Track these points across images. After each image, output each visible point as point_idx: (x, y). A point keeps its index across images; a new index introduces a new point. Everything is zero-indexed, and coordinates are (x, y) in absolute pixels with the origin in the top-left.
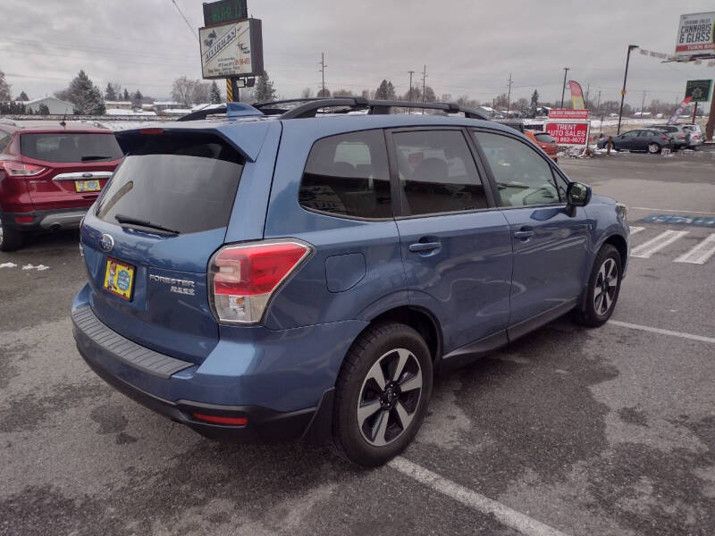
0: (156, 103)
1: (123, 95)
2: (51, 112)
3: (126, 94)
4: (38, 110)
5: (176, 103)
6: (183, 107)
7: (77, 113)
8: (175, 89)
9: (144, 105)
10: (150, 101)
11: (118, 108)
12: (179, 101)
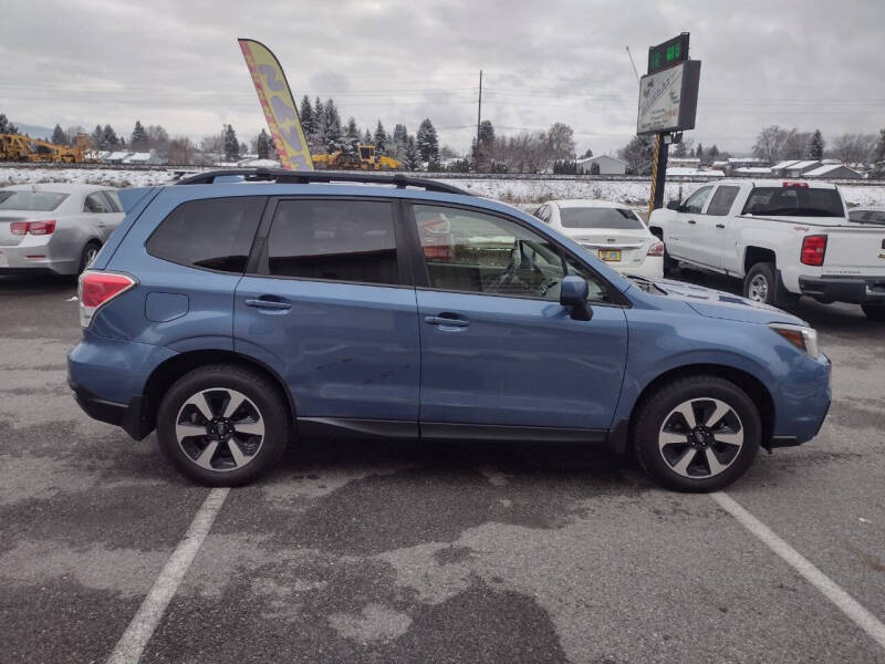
0: (731, 160)
1: (696, 151)
2: (602, 171)
3: (700, 149)
4: (589, 169)
5: (757, 160)
6: (765, 165)
7: (629, 173)
8: (759, 143)
9: (716, 163)
10: (726, 156)
11: (682, 166)
12: (762, 158)
